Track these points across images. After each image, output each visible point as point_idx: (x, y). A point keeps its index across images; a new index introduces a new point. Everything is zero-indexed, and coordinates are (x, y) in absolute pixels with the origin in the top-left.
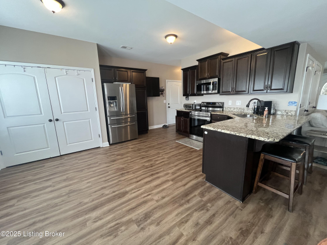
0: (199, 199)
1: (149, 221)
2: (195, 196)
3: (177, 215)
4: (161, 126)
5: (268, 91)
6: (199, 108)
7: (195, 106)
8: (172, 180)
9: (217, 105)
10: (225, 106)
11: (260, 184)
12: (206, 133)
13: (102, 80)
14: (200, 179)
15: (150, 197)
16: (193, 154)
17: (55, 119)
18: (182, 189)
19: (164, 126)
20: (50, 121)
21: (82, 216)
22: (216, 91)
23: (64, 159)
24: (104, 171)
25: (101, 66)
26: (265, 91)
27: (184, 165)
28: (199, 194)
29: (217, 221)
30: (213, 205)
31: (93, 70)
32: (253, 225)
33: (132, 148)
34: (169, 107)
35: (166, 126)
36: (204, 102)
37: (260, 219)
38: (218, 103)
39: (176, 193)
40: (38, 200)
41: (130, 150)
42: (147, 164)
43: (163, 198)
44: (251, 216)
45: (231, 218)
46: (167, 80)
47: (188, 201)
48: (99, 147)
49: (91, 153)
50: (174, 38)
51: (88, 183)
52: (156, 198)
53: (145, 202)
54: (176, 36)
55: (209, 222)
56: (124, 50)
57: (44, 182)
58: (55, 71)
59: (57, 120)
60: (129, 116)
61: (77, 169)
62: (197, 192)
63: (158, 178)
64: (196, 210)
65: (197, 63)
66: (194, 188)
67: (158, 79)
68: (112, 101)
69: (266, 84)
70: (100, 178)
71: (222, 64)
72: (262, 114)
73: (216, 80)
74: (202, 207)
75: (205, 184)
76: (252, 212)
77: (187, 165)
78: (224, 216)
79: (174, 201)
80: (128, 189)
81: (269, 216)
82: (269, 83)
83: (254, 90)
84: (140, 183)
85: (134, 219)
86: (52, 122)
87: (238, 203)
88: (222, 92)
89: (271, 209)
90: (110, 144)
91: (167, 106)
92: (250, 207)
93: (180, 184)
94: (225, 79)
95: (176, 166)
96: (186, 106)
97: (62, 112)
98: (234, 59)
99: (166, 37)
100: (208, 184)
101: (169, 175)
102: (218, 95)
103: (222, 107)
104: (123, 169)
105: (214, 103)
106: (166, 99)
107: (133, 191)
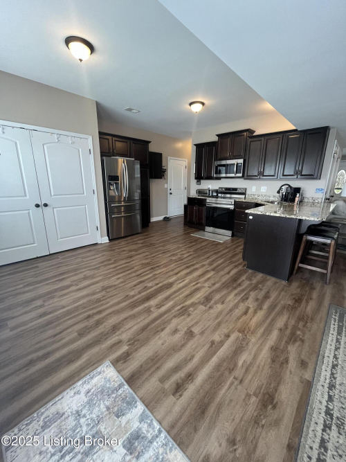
0: (248, 282)
1: (212, 302)
2: (243, 281)
3: (236, 295)
4: (161, 218)
5: (299, 176)
6: (215, 194)
7: (212, 192)
8: (213, 270)
9: (239, 191)
10: (247, 193)
11: (301, 265)
12: (251, 217)
13: (101, 152)
14: (240, 267)
15: (199, 285)
16: (219, 246)
17: (43, 203)
18: (228, 277)
19: (165, 218)
20: (37, 206)
21: (139, 305)
22: (241, 175)
23: (58, 258)
24: (126, 267)
25: (100, 133)
26: (296, 177)
27: (216, 257)
28: (246, 279)
29: (273, 296)
30: (263, 286)
31: (91, 138)
32: (302, 295)
33: (142, 243)
34: (171, 194)
35: (168, 218)
36: (222, 188)
37: (306, 291)
38: (240, 189)
39: (224, 280)
40: (70, 298)
41: (141, 245)
42: (174, 258)
43: (214, 284)
44: (299, 290)
45: (283, 293)
46: (169, 158)
47: (240, 285)
48: (96, 244)
49: (91, 251)
50: (201, 105)
51: (118, 279)
52: (206, 285)
53: (197, 290)
54: (203, 104)
55: (266, 297)
56: (128, 113)
57: (57, 282)
58: (44, 135)
59: (46, 205)
60: (123, 204)
61: (89, 267)
62: (244, 278)
63: (197, 269)
64: (250, 291)
65: (216, 139)
66: (240, 274)
67: (160, 155)
68: (112, 182)
69: (297, 169)
70: (129, 274)
71: (249, 142)
72: (293, 200)
73: (241, 161)
74: (255, 288)
75: (248, 271)
76: (298, 287)
77: (220, 257)
78: (277, 292)
79: (225, 286)
80: (171, 280)
81: (313, 288)
82: (300, 169)
83: (283, 175)
84: (179, 275)
85: (196, 301)
86: (40, 208)
87: (284, 283)
88: (247, 176)
89: (312, 284)
90: (109, 240)
91: (169, 192)
92: (295, 284)
93: (222, 273)
94: (251, 160)
95: (208, 258)
96: (200, 192)
97: (52, 194)
98: (263, 139)
99: (191, 104)
100: (250, 271)
101: (207, 266)
102: (242, 180)
103: (244, 194)
104: (148, 264)
105: (236, 189)
106: (167, 183)
107: (178, 282)
